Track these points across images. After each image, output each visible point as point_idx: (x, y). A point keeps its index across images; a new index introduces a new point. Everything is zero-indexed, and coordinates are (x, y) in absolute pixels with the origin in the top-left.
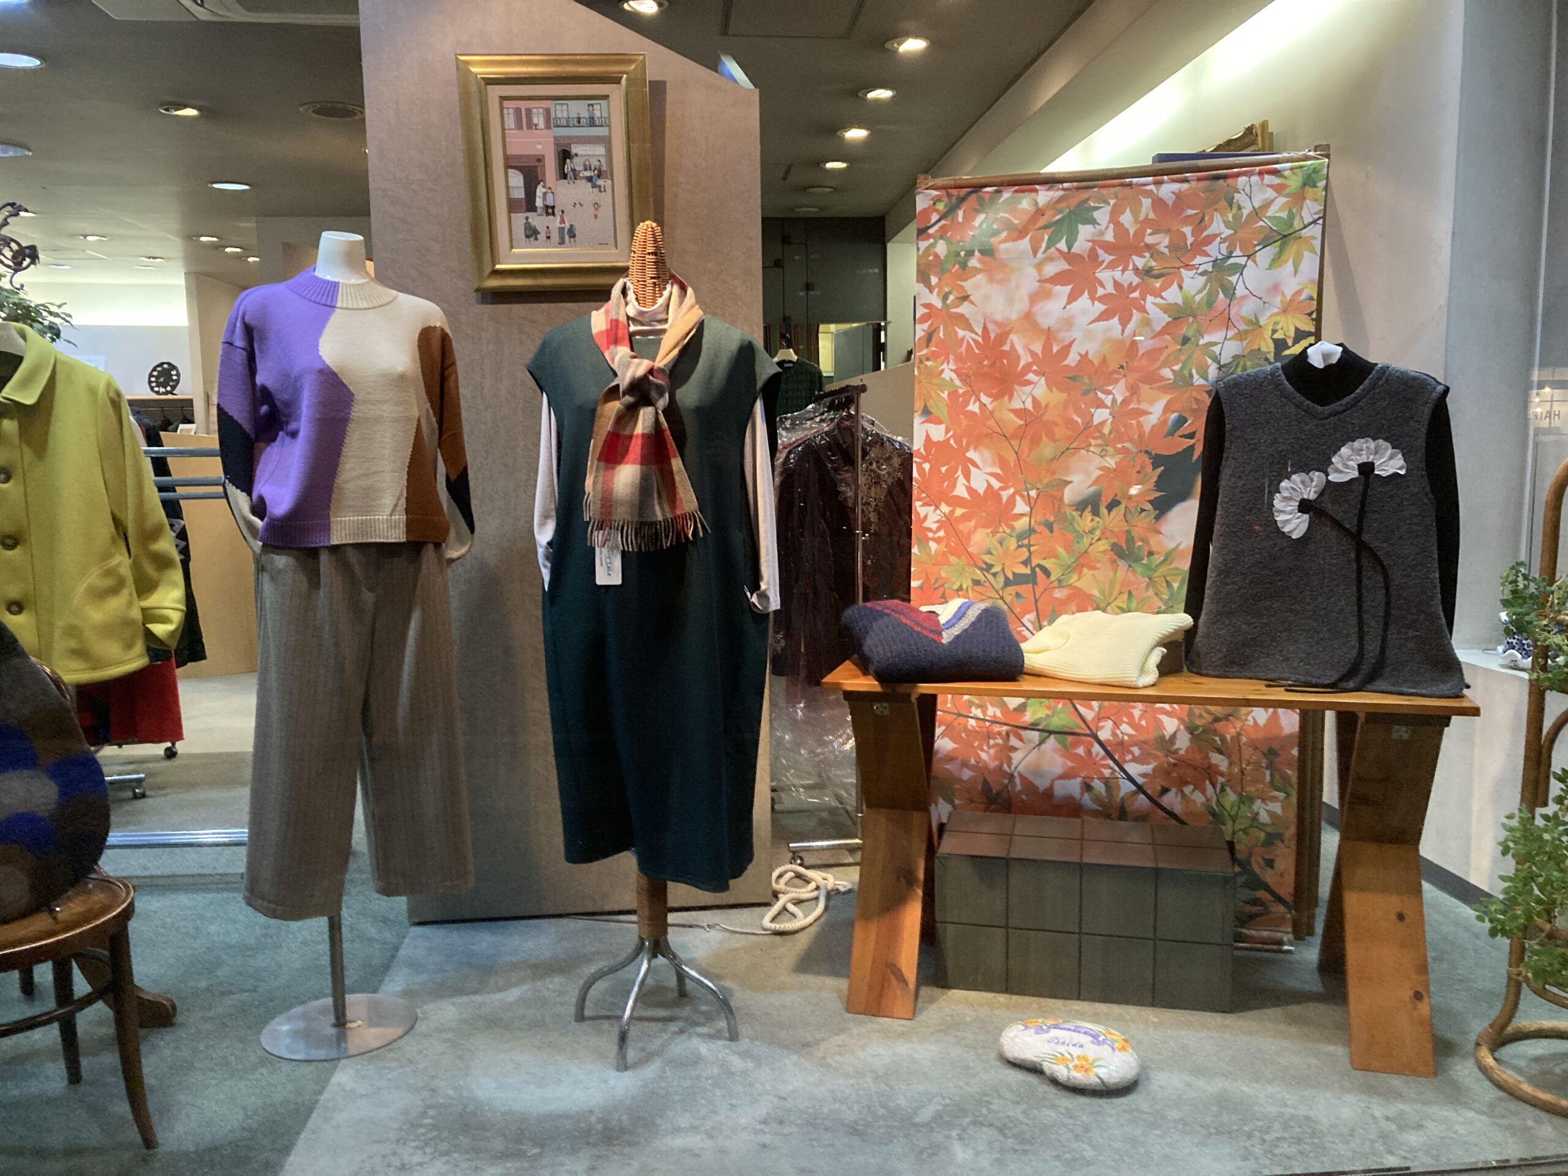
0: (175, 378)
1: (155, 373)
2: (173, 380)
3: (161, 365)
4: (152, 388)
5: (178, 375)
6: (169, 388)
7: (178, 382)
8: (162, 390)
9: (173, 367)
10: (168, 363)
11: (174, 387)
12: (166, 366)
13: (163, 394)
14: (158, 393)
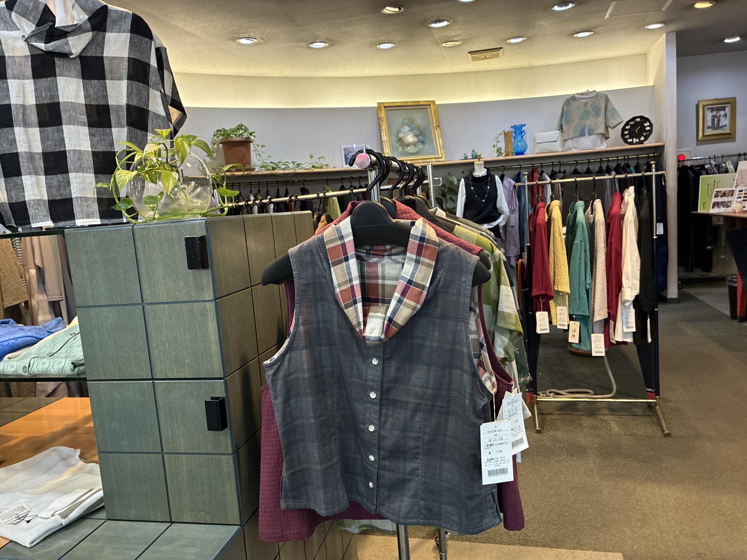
0: (648, 128)
1: (628, 127)
2: (647, 131)
3: (634, 119)
4: (625, 141)
5: (651, 125)
6: (642, 138)
7: (651, 131)
8: (635, 140)
9: (644, 119)
10: (641, 117)
11: (646, 138)
12: (638, 120)
13: (637, 143)
14: (631, 143)
